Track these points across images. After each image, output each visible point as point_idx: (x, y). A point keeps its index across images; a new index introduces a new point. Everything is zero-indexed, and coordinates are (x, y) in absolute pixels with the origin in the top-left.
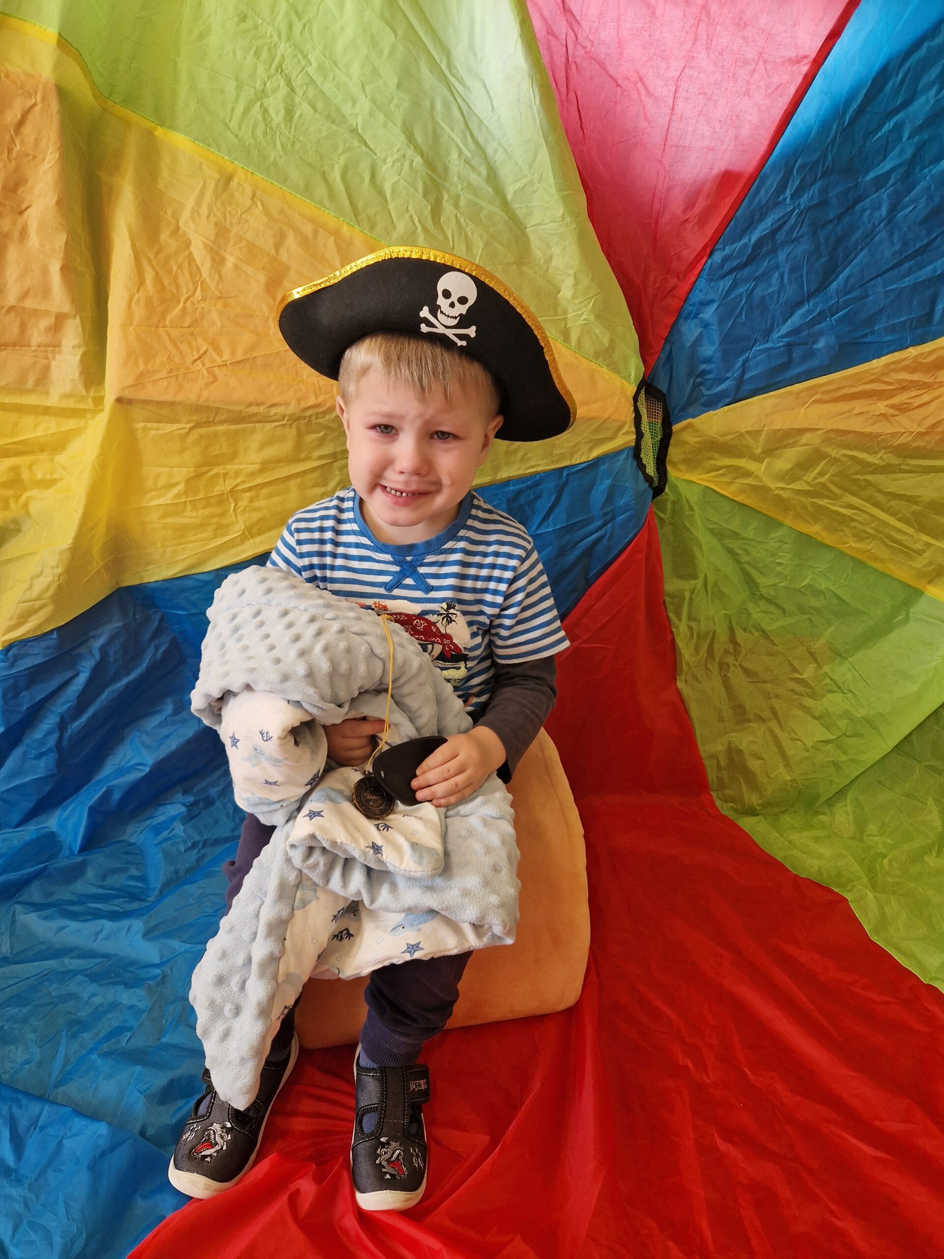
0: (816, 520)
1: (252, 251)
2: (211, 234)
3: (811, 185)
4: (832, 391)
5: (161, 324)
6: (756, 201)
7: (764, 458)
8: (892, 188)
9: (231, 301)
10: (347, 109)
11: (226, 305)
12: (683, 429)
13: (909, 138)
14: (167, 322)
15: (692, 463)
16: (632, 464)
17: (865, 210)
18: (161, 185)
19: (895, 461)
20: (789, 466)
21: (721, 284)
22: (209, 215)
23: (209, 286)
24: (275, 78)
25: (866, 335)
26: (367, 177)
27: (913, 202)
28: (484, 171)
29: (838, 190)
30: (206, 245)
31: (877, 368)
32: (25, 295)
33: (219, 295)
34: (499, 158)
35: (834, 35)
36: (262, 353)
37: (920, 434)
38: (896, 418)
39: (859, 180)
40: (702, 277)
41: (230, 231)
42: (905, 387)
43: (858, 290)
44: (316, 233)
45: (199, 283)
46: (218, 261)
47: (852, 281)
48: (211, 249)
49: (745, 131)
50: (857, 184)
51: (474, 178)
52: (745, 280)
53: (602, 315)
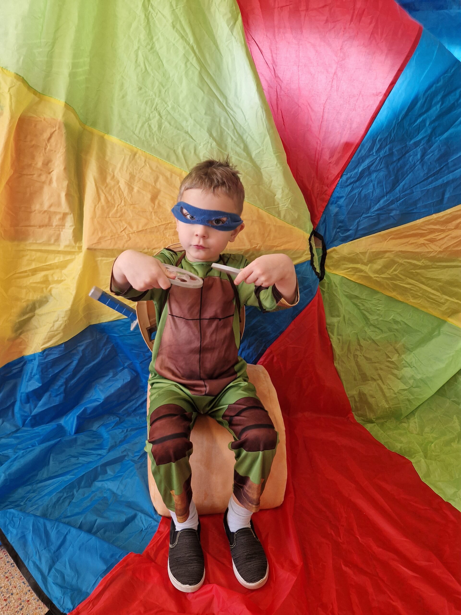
0: (394, 290)
1: (145, 184)
2: (128, 178)
3: (385, 147)
4: (398, 234)
5: (108, 217)
6: (360, 154)
7: (368, 264)
8: (422, 147)
9: (136, 206)
10: (184, 124)
11: (134, 208)
12: (331, 252)
13: (429, 125)
14: (110, 215)
15: (337, 266)
16: (310, 268)
17: (411, 156)
18: (107, 158)
19: (430, 264)
20: (380, 267)
21: (346, 189)
22: (127, 170)
23: (127, 200)
24: (154, 112)
25: (413, 209)
26: (193, 151)
27: (432, 152)
28: (242, 146)
29: (397, 148)
30: (126, 182)
31: (418, 224)
32: (50, 206)
33: (131, 203)
34: (248, 140)
35: (393, 84)
36: (150, 227)
37: (440, 252)
38: (429, 245)
39: (407, 143)
40: (338, 187)
41: (135, 176)
42: (432, 231)
43: (409, 190)
44: (171, 176)
45: (123, 199)
46: (131, 189)
47: (406, 187)
48: (128, 184)
49: (354, 125)
50: (406, 145)
51: (238, 149)
52: (357, 187)
53: (294, 204)
